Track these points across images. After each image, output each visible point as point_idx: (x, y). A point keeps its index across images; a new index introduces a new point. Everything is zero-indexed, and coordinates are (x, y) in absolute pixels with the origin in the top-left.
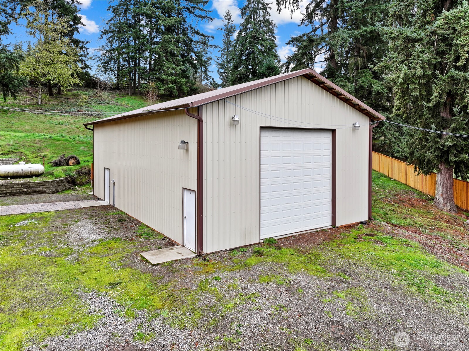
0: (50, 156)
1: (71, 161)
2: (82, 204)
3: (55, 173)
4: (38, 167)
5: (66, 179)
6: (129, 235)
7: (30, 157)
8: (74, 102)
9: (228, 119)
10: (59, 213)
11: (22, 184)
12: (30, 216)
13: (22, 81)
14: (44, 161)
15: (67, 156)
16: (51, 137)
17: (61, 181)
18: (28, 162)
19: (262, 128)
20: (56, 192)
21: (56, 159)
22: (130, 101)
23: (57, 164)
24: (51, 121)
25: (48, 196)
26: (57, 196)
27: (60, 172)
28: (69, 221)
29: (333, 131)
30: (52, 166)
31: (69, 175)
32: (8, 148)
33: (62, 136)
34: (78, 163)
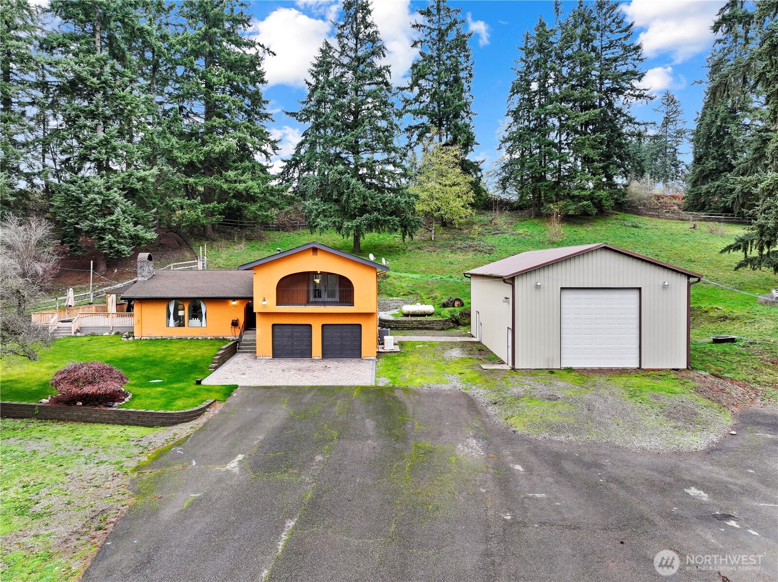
0: (440, 298)
1: (457, 303)
2: (459, 339)
3: (442, 313)
4: (429, 308)
5: (451, 319)
6: (480, 357)
7: (424, 298)
8: (466, 233)
9: (533, 283)
10: (442, 343)
11: (419, 321)
12: (424, 343)
13: (418, 222)
14: (434, 302)
15: (454, 298)
16: (441, 278)
17: (446, 321)
18: (423, 303)
19: (562, 288)
20: (443, 329)
21: (445, 300)
22: (531, 227)
23: (445, 305)
24: (442, 260)
25: (436, 332)
26: (443, 332)
27: (446, 312)
28: (446, 348)
29: (640, 289)
30: (441, 307)
31: (453, 316)
32: (407, 290)
33: (451, 277)
34: (462, 305)
